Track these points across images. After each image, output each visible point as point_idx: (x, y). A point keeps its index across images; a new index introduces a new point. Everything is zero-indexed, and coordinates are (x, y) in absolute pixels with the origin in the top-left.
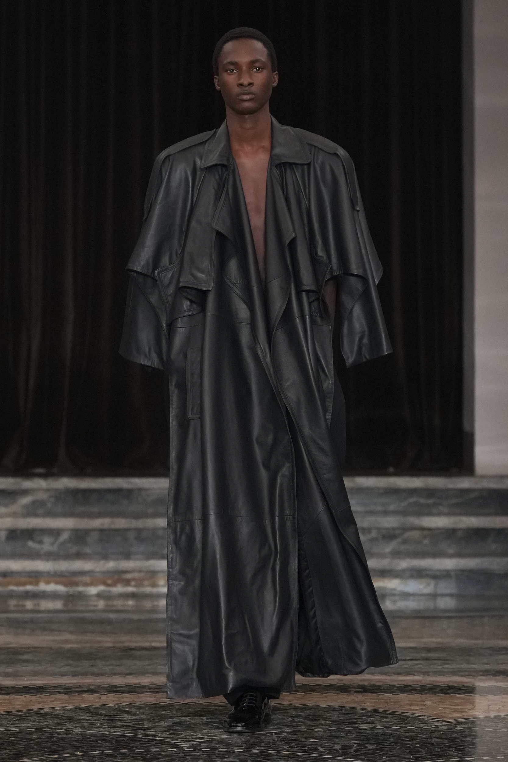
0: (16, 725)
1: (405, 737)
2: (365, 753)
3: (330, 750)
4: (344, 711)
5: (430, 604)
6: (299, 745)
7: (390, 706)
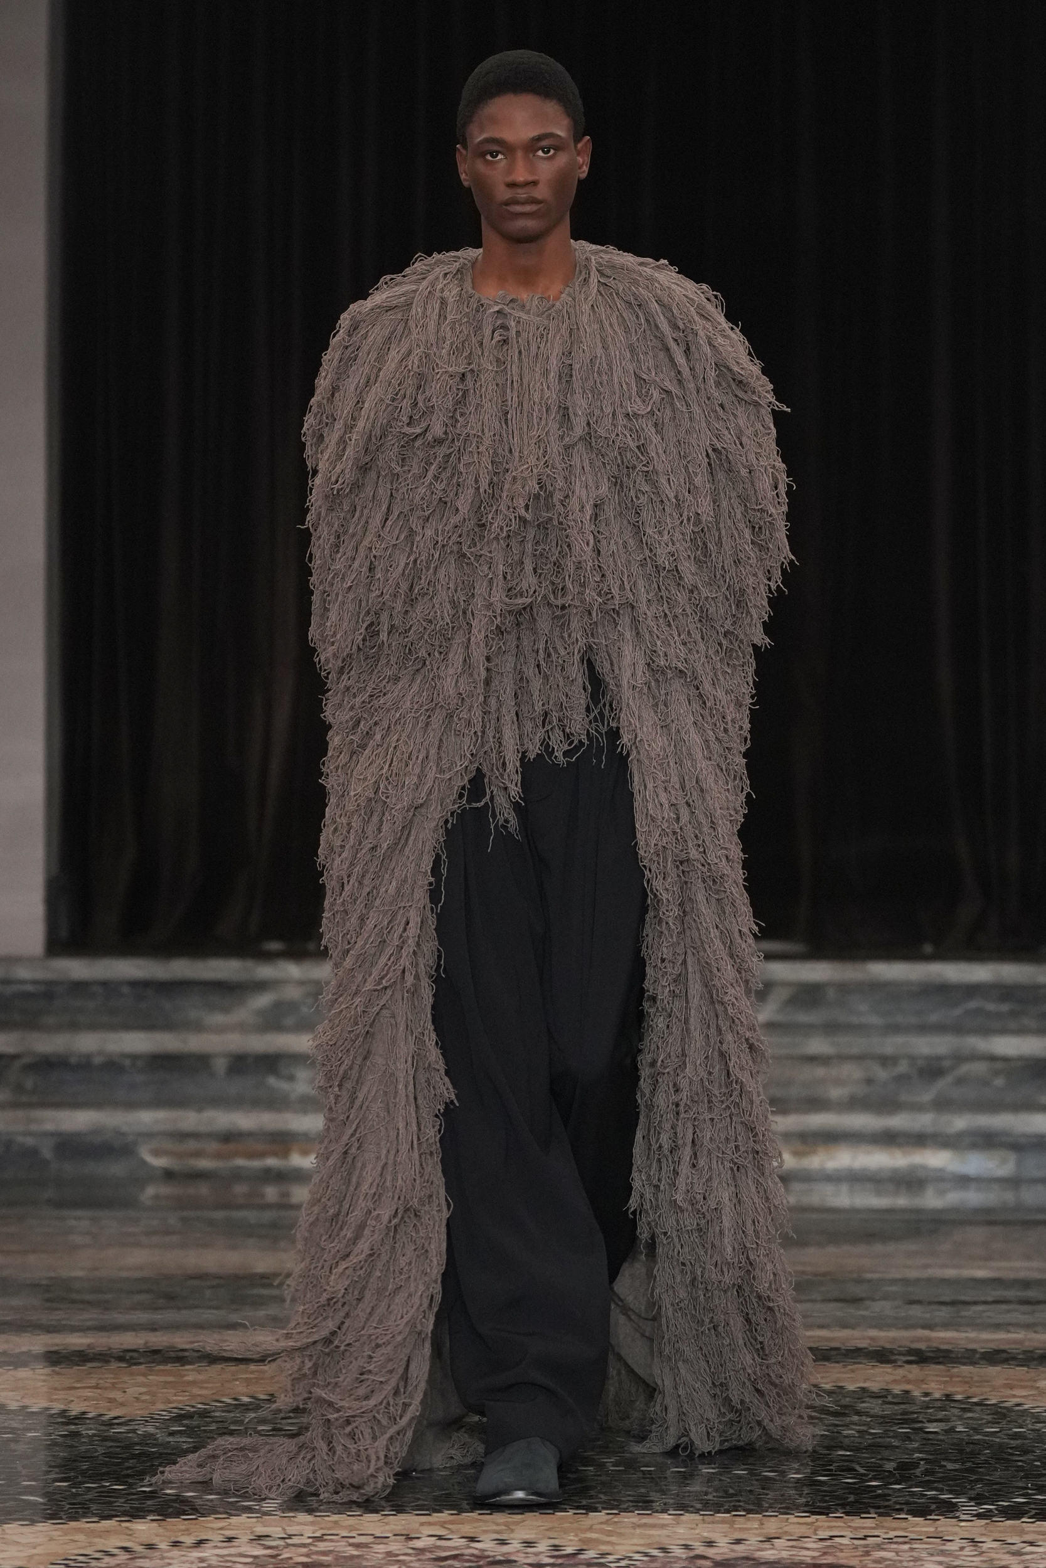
0: (290, 1421)
1: (1011, 1448)
2: (940, 1478)
3: (878, 1472)
4: (890, 1399)
5: (1009, 1197)
6: (817, 1462)
7: (974, 1390)
